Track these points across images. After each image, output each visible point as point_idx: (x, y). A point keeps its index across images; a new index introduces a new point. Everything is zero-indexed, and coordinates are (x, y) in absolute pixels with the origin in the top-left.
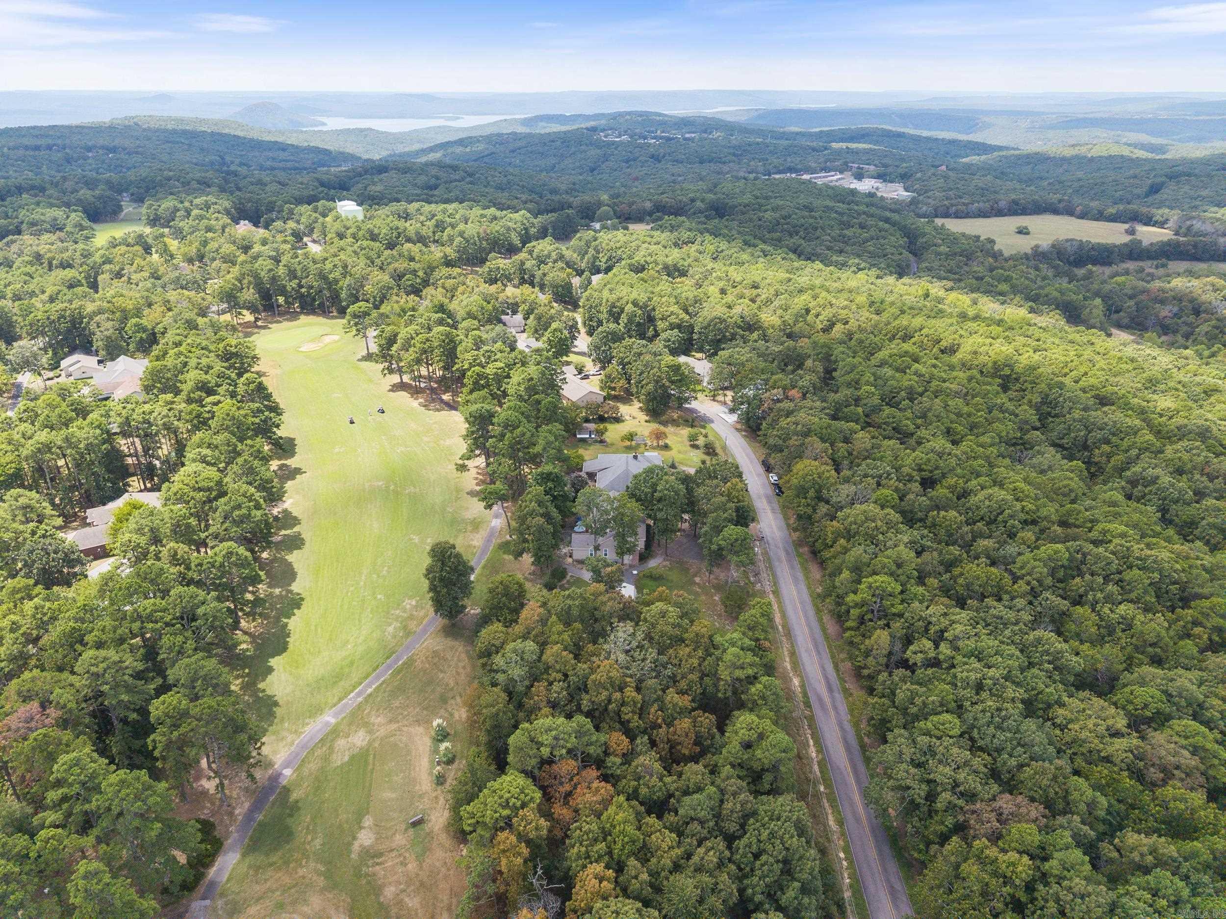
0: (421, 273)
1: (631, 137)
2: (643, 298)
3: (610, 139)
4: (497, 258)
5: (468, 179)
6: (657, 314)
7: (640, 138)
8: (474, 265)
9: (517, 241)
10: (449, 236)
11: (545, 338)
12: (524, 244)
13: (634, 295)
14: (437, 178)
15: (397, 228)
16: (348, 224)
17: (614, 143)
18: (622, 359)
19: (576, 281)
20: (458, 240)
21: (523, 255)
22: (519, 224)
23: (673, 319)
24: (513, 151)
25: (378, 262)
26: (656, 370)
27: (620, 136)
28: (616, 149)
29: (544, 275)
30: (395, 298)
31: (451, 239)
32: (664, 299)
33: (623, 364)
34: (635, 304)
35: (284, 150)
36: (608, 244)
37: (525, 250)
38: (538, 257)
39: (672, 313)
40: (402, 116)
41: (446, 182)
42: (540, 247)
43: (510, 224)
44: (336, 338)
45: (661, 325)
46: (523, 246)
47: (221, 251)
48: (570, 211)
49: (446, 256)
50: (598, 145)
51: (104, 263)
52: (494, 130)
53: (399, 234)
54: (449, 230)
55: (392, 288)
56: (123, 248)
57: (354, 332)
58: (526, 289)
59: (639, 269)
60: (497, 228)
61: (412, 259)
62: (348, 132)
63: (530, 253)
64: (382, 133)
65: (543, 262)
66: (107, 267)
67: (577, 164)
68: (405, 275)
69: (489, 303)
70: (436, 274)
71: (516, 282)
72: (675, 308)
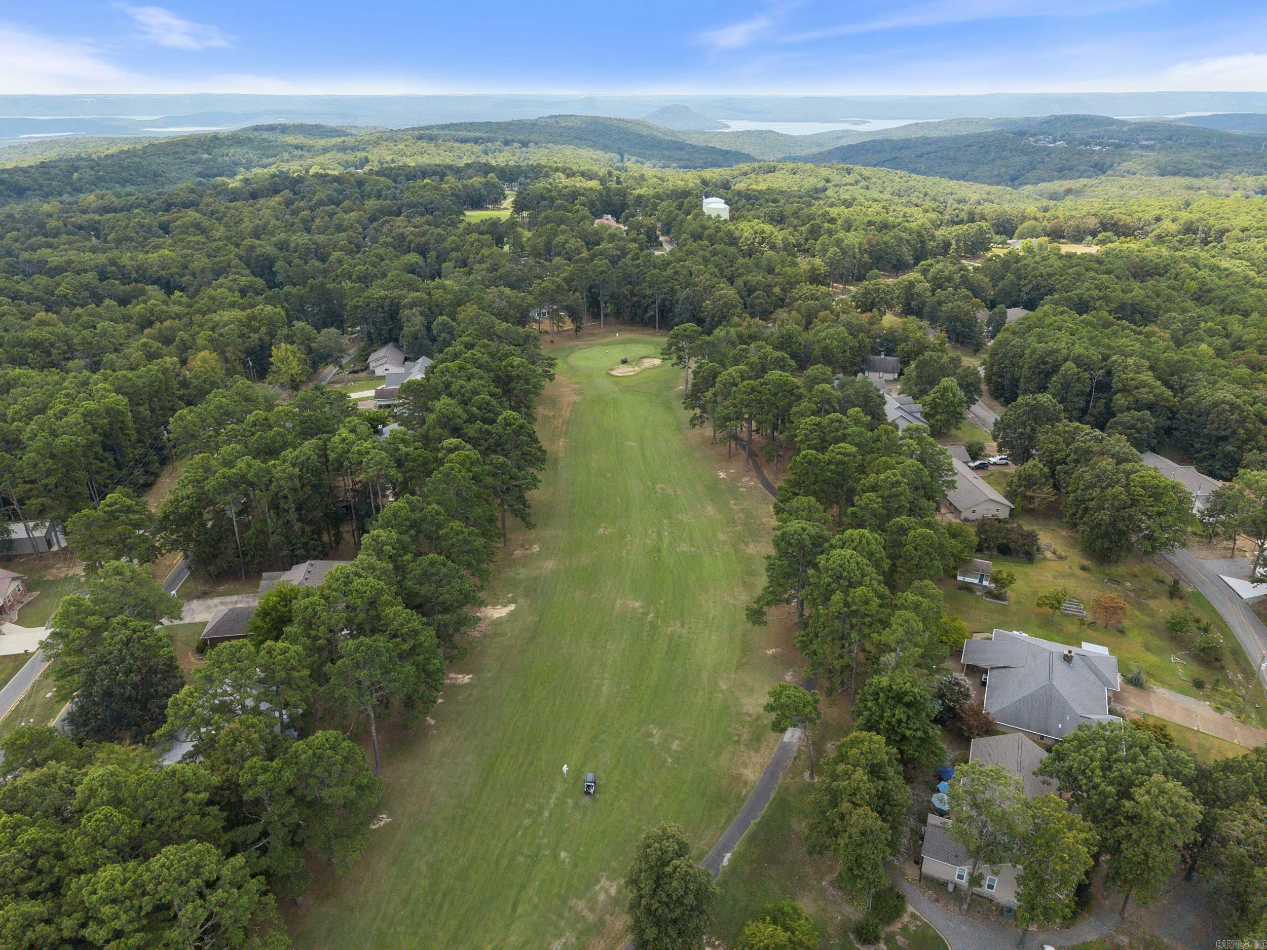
0: (777, 290)
1: (1069, 143)
2: (1094, 354)
3: (1040, 144)
4: (877, 277)
5: (863, 183)
6: (1116, 383)
7: (1081, 144)
8: (848, 282)
9: (909, 259)
10: (823, 244)
11: (927, 399)
12: (917, 260)
13: (1079, 349)
14: (828, 181)
15: (763, 232)
16: (708, 224)
17: (1045, 149)
18: (1052, 453)
19: (983, 315)
20: (833, 249)
21: (913, 275)
22: (914, 236)
23: (1144, 395)
24: (921, 156)
25: (728, 272)
26: (1118, 488)
27: (1055, 141)
28: (1048, 155)
29: (940, 303)
30: (736, 319)
31: (824, 251)
32: (1130, 361)
33: (1052, 464)
34: (1078, 361)
35: (681, 149)
36: (1034, 269)
37: (918, 267)
38: (934, 278)
39: (1144, 384)
40: (805, 120)
41: (837, 185)
42: (940, 266)
43: (903, 234)
44: (657, 362)
45: (1120, 400)
46: (916, 264)
47: (567, 245)
48: (984, 224)
49: (813, 269)
50: (1025, 151)
51: (452, 250)
52: (903, 135)
53: (764, 238)
54: (824, 238)
55: (736, 307)
56: (475, 236)
57: (675, 360)
58: (913, 322)
59: (1082, 307)
60: (886, 238)
61: (771, 270)
62: (749, 133)
63: (925, 272)
64: (782, 135)
65: (940, 286)
66: (454, 254)
67: (995, 172)
68: (755, 291)
69: (855, 337)
70: (796, 293)
71: (898, 309)
72: (1147, 377)
